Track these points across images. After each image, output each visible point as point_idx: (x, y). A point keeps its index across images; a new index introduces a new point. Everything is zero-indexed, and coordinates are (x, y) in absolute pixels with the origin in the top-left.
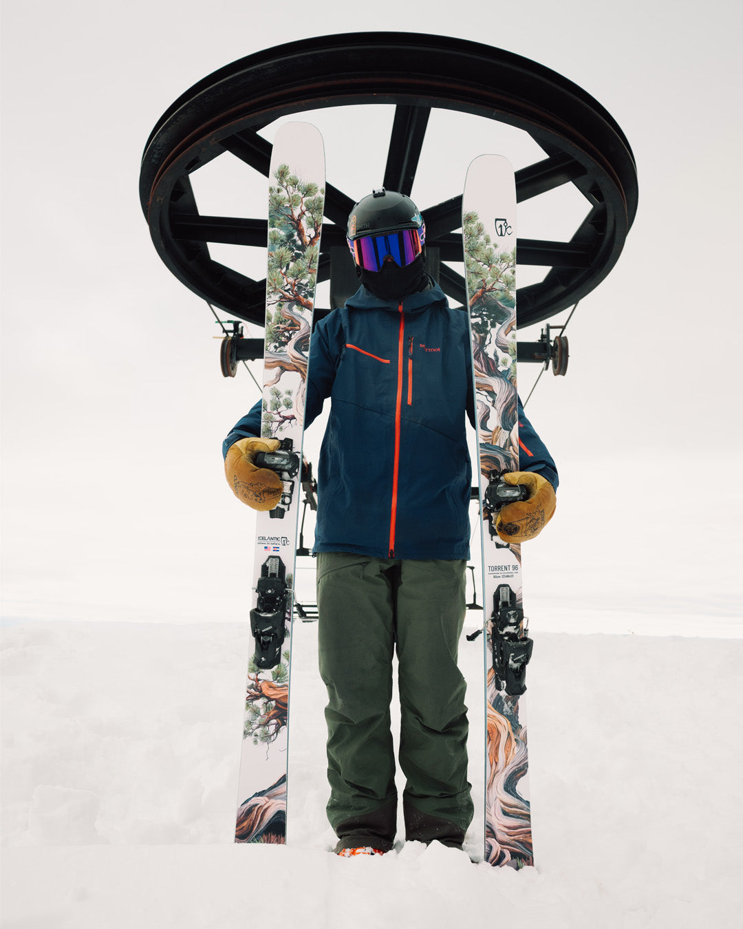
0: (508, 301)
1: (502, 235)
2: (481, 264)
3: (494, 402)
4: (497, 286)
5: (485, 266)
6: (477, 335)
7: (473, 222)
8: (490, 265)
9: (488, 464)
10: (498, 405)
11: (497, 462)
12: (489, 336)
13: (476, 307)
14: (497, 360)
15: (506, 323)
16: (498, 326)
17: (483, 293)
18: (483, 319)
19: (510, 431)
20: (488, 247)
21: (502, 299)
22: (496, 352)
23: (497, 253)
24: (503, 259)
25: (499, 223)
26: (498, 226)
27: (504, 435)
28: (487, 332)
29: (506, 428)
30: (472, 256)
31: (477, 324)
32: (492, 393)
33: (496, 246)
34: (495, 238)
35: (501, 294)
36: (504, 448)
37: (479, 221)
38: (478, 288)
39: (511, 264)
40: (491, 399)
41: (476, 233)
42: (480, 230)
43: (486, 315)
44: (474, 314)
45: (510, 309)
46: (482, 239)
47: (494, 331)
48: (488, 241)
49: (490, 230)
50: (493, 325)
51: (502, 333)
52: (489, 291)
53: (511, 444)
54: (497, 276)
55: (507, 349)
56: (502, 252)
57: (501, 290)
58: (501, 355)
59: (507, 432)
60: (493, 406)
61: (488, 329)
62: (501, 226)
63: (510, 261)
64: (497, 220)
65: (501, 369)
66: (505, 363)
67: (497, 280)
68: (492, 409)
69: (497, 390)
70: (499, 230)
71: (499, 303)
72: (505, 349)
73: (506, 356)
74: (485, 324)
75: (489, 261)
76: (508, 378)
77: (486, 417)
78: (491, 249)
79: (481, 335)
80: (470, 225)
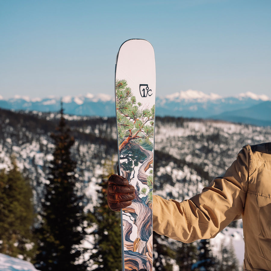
0: (148, 146)
1: (144, 96)
2: (128, 118)
3: (135, 220)
4: (139, 135)
5: (132, 120)
6: (124, 172)
7: (123, 87)
8: (135, 119)
9: (130, 265)
10: (138, 223)
11: (136, 264)
12: (133, 172)
13: (124, 151)
14: (138, 190)
15: (146, 163)
16: (140, 164)
17: (130, 140)
18: (129, 160)
19: (147, 241)
20: (134, 105)
21: (144, 145)
22: (137, 184)
23: (141, 109)
24: (145, 114)
25: (142, 87)
26: (142, 89)
27: (142, 244)
28: (131, 170)
29: (143, 240)
30: (122, 112)
31: (124, 164)
32: (134, 214)
33: (140, 104)
34: (139, 99)
35: (143, 141)
36: (142, 254)
37: (127, 86)
38: (126, 136)
39: (151, 117)
40: (133, 219)
41: (125, 95)
42: (128, 93)
43: (131, 157)
44: (122, 156)
45: (149, 152)
46: (129, 99)
47: (136, 169)
48: (134, 101)
49: (136, 92)
50: (136, 164)
51: (143, 170)
52: (134, 138)
53: (147, 251)
54: (140, 127)
55: (146, 181)
56: (144, 109)
57: (143, 138)
58: (142, 186)
59: (145, 242)
60: (135, 223)
61: (133, 167)
62: (144, 90)
63: (150, 115)
64: (141, 85)
65: (141, 196)
66: (144, 192)
67: (140, 130)
68: (134, 225)
69: (137, 212)
70: (142, 93)
71: (141, 147)
72: (144, 182)
73: (145, 186)
74: (130, 163)
75: (134, 116)
76: (146, 202)
77: (130, 231)
78: (136, 107)
79: (128, 171)
80: (121, 90)
